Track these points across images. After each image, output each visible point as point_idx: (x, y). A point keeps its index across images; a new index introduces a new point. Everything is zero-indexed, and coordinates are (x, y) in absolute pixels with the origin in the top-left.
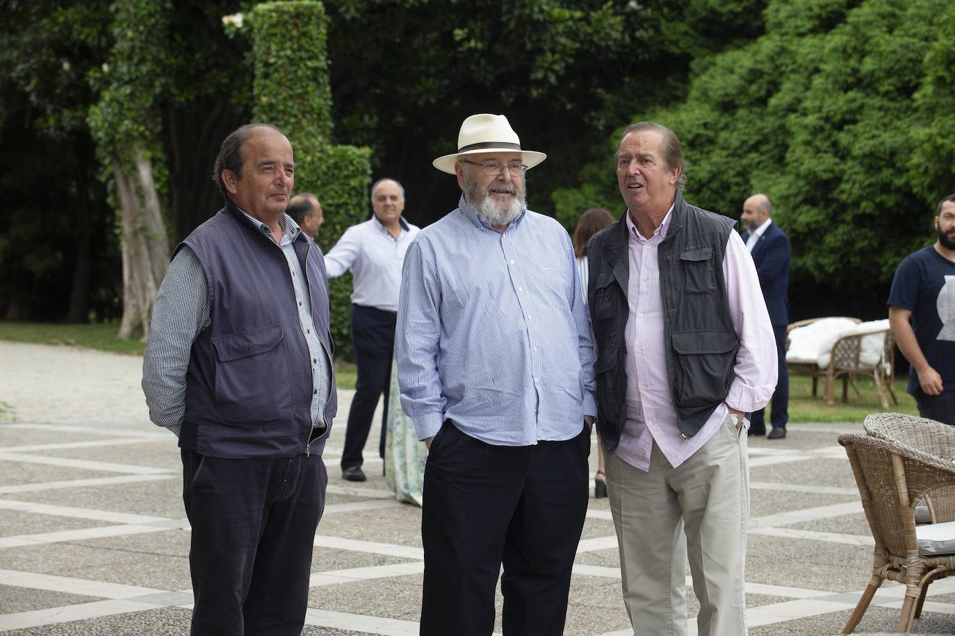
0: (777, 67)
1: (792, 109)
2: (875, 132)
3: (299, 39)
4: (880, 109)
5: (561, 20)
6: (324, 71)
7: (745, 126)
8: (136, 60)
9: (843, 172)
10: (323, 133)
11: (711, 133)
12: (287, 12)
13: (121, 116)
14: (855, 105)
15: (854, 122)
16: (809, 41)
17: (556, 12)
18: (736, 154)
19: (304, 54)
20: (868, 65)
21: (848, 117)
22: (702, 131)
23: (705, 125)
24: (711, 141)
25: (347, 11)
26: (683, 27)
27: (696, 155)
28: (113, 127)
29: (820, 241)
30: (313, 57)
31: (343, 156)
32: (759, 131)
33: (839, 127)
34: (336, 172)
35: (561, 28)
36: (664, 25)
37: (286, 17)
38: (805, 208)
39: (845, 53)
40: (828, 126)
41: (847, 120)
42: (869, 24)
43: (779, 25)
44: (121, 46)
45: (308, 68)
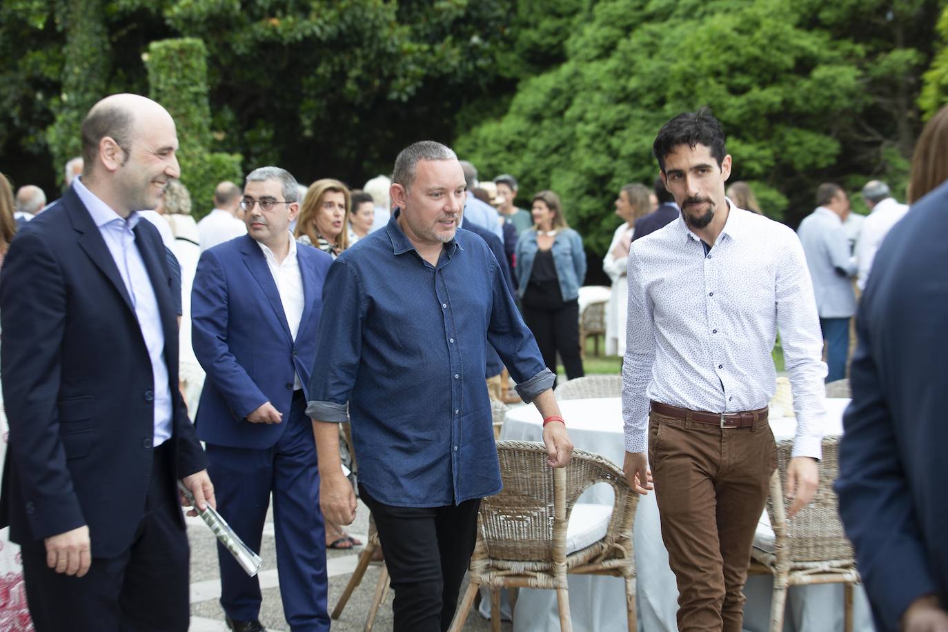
0: (572, 87)
1: (581, 118)
2: (638, 136)
3: (182, 69)
4: (643, 118)
5: (410, 52)
6: (204, 95)
7: (548, 134)
8: (81, 89)
9: (614, 169)
10: (203, 144)
11: (523, 140)
12: (174, 49)
13: (70, 134)
14: (623, 115)
15: (623, 128)
16: (594, 65)
17: (407, 45)
18: (542, 155)
19: (187, 82)
20: (633, 83)
21: (619, 125)
22: (516, 138)
23: (520, 133)
24: (524, 146)
25: (238, 47)
26: (513, 56)
27: (511, 157)
28: (64, 143)
29: (598, 225)
30: (194, 83)
31: (218, 162)
32: (559, 137)
33: (612, 132)
34: (212, 175)
35: (409, 58)
36: (499, 56)
37: (172, 53)
38: (586, 198)
39: (616, 74)
40: (604, 133)
41: (616, 128)
42: (634, 51)
43: (575, 53)
44: (72, 79)
45: (189, 92)
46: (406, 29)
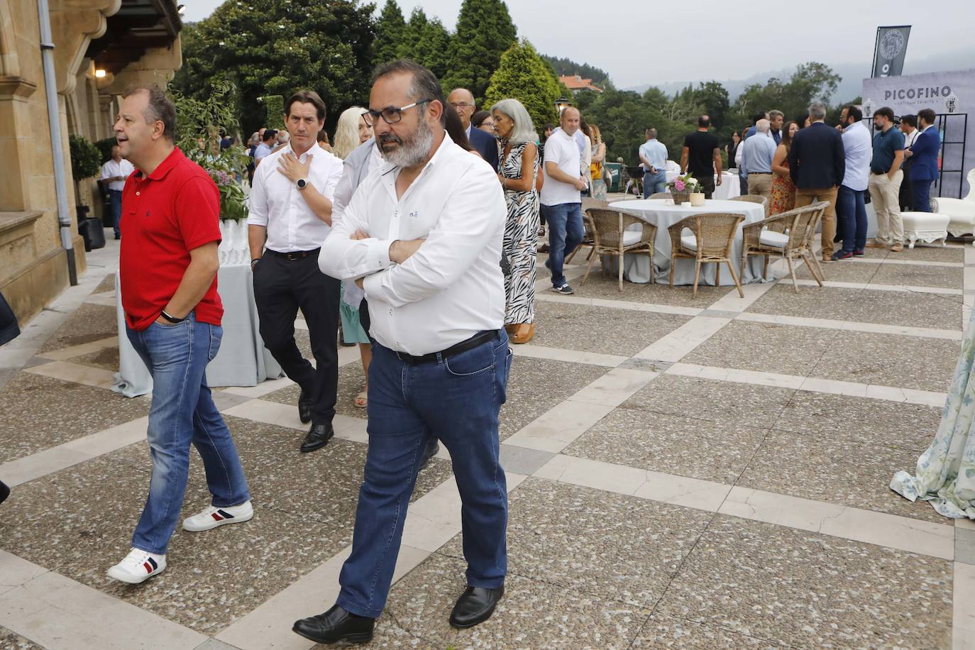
3: (277, 104)
5: (337, 96)
12: (275, 98)
17: (337, 94)
46: (336, 89)
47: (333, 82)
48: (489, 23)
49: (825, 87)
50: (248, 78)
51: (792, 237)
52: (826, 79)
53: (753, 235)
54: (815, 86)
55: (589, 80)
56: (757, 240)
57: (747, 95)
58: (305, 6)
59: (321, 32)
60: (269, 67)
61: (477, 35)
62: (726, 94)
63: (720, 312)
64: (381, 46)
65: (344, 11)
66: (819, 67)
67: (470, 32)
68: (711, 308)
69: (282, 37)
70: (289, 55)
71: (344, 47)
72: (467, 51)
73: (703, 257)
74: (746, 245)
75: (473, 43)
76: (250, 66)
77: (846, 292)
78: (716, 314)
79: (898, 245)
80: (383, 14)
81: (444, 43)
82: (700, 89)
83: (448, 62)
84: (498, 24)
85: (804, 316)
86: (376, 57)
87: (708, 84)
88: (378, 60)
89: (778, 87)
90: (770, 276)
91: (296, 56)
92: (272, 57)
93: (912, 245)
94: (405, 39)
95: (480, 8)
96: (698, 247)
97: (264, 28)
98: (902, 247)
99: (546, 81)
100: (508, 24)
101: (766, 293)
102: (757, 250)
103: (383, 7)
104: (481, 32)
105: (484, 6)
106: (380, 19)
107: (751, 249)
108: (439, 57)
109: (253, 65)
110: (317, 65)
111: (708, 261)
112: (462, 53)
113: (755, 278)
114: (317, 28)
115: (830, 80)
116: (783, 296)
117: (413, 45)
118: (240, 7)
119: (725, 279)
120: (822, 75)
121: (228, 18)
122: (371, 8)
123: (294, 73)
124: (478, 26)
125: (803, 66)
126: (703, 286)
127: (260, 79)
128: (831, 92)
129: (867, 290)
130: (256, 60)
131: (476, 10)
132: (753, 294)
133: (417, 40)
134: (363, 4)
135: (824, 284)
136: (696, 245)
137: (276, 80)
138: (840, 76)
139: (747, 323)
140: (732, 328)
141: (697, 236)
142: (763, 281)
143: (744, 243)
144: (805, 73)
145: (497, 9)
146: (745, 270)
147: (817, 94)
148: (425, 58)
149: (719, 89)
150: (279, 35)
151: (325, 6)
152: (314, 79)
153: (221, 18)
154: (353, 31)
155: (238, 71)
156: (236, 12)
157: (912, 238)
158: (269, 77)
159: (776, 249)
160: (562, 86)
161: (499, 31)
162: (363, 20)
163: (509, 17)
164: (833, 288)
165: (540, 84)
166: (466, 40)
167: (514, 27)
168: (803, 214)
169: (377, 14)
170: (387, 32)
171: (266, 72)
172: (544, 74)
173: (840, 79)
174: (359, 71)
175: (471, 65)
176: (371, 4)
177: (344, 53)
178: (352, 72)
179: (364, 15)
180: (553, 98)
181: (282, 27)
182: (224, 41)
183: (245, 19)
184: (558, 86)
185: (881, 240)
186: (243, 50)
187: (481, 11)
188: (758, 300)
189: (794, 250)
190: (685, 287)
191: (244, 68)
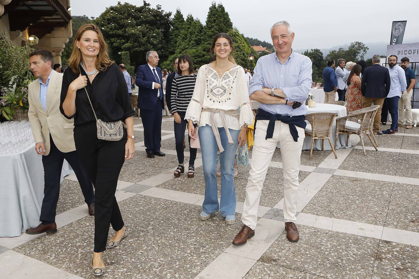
47: (152, 46)
48: (220, 21)
49: (362, 51)
50: (115, 44)
51: (362, 125)
52: (362, 49)
53: (341, 123)
54: (358, 51)
55: (266, 48)
56: (344, 126)
57: (330, 54)
58: (140, 13)
59: (147, 24)
60: (124, 39)
61: (215, 26)
62: (322, 54)
63: (325, 169)
64: (174, 31)
65: (158, 15)
66: (359, 43)
67: (211, 24)
68: (320, 166)
69: (129, 26)
70: (132, 34)
71: (157, 31)
72: (210, 33)
73: (315, 136)
74: (338, 129)
75: (213, 29)
76: (115, 39)
77: (390, 155)
78: (323, 171)
79: (409, 125)
80: (175, 17)
81: (200, 29)
82: (311, 52)
83: (202, 38)
84: (224, 21)
85: (372, 172)
86: (172, 36)
87: (315, 50)
88: (173, 37)
89: (343, 51)
90: (350, 144)
91: (135, 34)
92: (125, 35)
93: (415, 126)
94: (184, 27)
95: (216, 14)
96: (312, 131)
97: (122, 22)
98: (411, 127)
99: (244, 46)
100: (228, 21)
101: (349, 156)
102: (343, 131)
103: (175, 14)
104: (217, 25)
105: (218, 14)
106: (174, 19)
107: (340, 131)
108: (198, 35)
109: (117, 38)
110: (145, 39)
111: (318, 138)
112: (208, 34)
113: (342, 146)
114: (146, 22)
115: (364, 49)
116: (359, 157)
117: (188, 31)
118: (111, 13)
119: (327, 147)
120: (361, 47)
121: (106, 17)
122: (170, 14)
123: (135, 42)
124: (215, 22)
125: (353, 43)
126: (315, 150)
127: (120, 44)
128: (364, 54)
129: (402, 154)
130: (118, 36)
131: (214, 15)
132: (343, 156)
133: (189, 28)
134: (166, 12)
135: (379, 149)
136: (312, 130)
137: (127, 45)
138: (368, 48)
139: (341, 177)
140: (333, 181)
141: (312, 125)
142: (346, 147)
143: (336, 128)
144: (354, 46)
145: (224, 15)
146: (337, 142)
147: (359, 54)
148: (192, 36)
149: (319, 52)
150: (128, 25)
151: (150, 13)
152: (144, 45)
153: (103, 17)
154: (162, 24)
155: (110, 41)
156: (109, 15)
157: (415, 122)
158: (123, 44)
159: (354, 131)
160: (252, 49)
161: (225, 25)
162: (166, 19)
163: (229, 18)
164: (383, 152)
165: (241, 47)
166: (210, 28)
167: (231, 23)
168: (368, 113)
169: (172, 17)
170: (176, 25)
171: (122, 41)
172: (244, 43)
173: (368, 49)
174: (164, 42)
175: (212, 39)
176: (170, 12)
177: (158, 34)
178: (161, 42)
179: (166, 17)
180: (247, 54)
181: (130, 21)
182: (104, 27)
183: (113, 18)
184: (250, 49)
185: (400, 123)
186: (113, 32)
187: (217, 16)
188: (345, 160)
189: (363, 132)
190: (305, 152)
191: (113, 40)
